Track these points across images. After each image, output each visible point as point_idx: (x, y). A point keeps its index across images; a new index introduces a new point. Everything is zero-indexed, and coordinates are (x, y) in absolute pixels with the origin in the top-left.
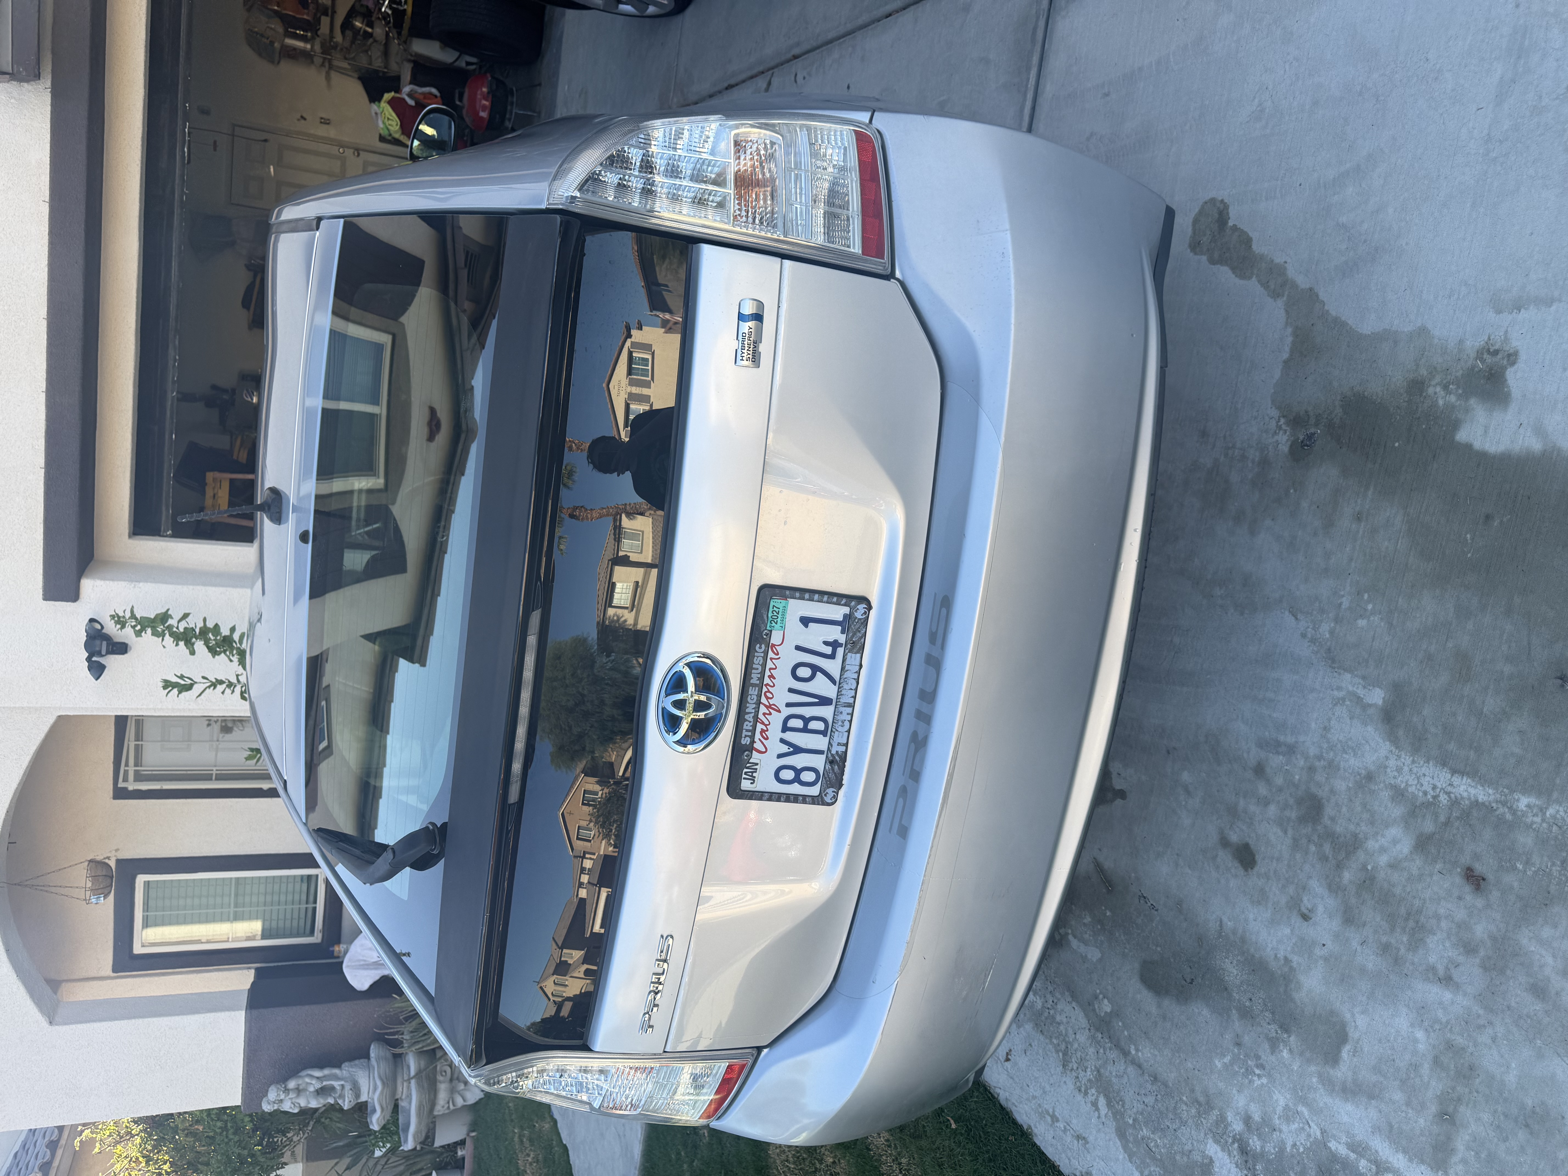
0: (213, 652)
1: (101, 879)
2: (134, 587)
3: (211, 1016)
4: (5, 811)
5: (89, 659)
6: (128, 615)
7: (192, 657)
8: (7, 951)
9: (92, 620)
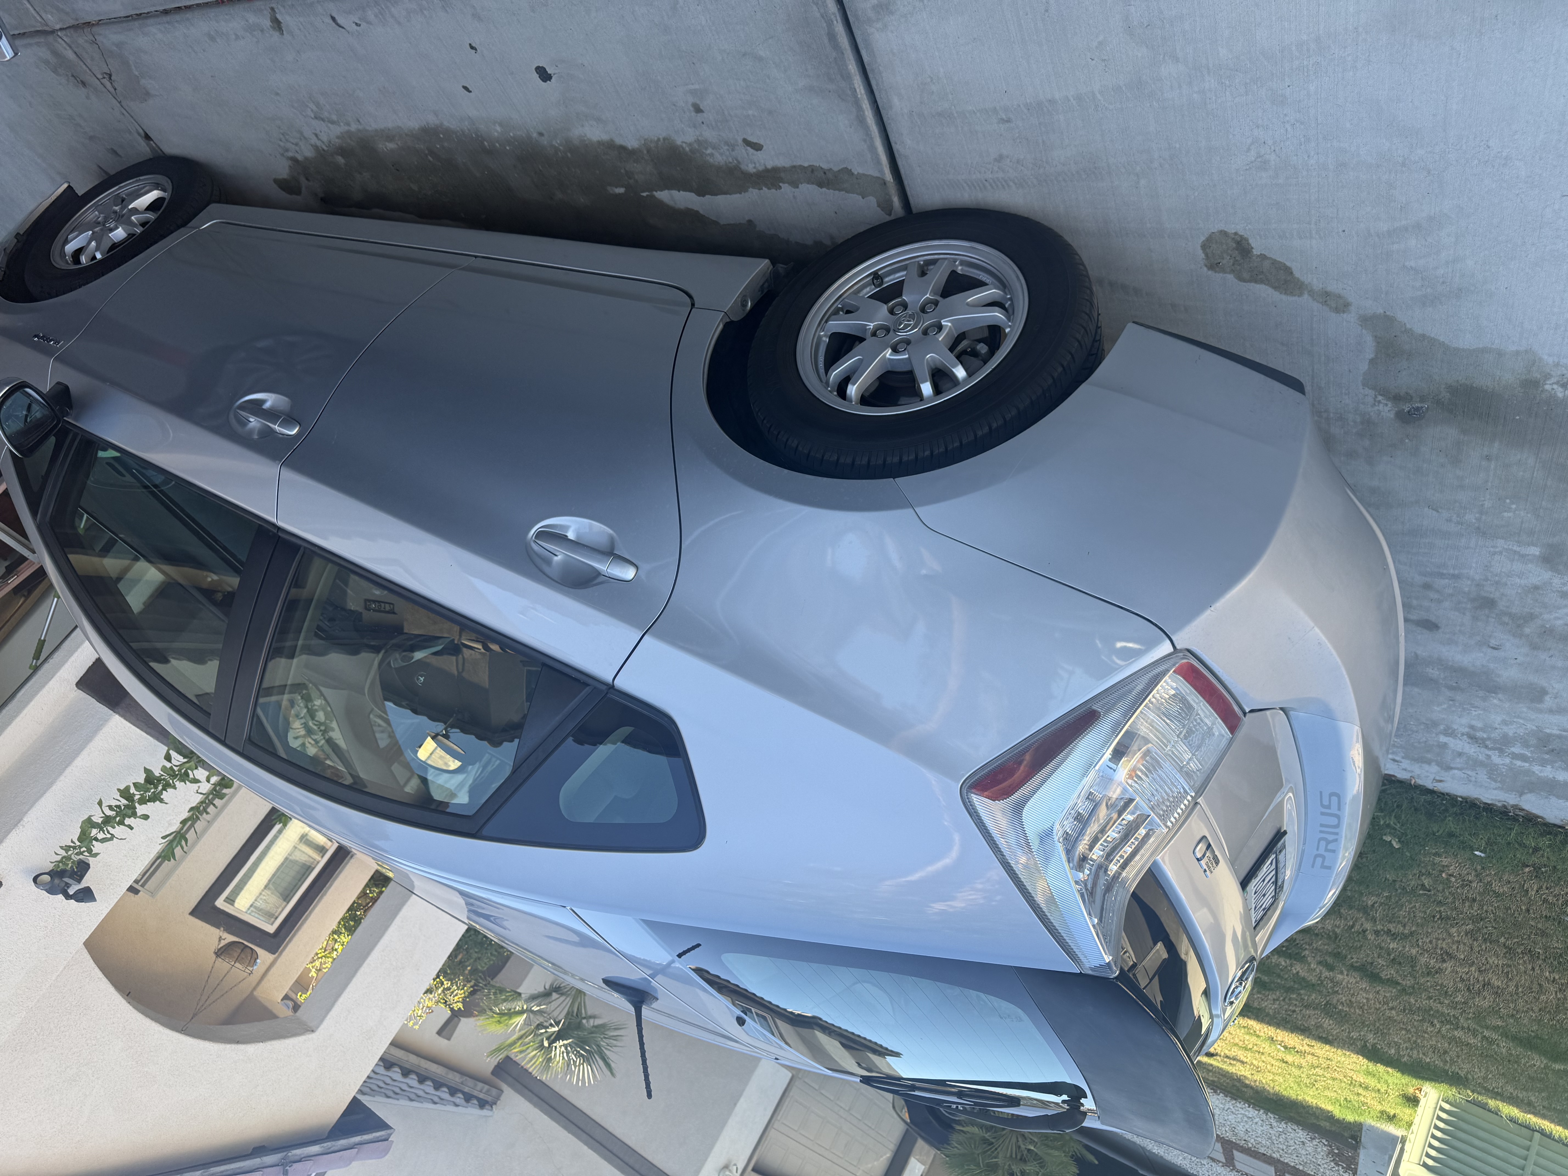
0: (156, 798)
1: (243, 956)
2: (24, 826)
3: (398, 920)
4: (128, 1005)
5: (68, 897)
6: (63, 853)
7: (149, 820)
8: (238, 1042)
9: (35, 880)
